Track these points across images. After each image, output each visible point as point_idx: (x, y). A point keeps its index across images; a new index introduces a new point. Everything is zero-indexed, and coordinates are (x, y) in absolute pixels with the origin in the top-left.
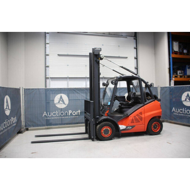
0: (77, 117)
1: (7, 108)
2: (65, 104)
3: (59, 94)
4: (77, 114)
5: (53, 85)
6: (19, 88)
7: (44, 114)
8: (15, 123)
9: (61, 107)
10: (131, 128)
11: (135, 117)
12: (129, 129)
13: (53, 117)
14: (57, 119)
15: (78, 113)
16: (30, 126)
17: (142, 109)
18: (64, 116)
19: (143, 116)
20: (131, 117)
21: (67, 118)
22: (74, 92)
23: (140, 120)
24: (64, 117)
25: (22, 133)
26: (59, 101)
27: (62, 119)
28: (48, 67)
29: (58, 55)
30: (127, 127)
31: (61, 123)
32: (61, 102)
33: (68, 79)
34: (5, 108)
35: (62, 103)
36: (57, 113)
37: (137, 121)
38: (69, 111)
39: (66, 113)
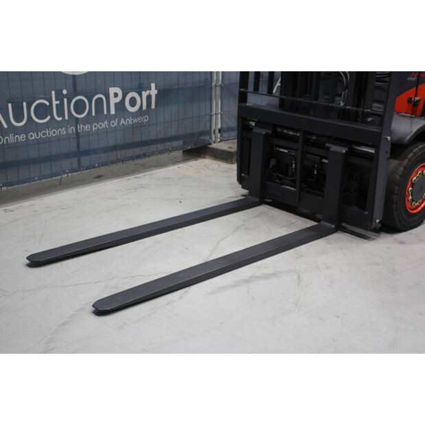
0: (145, 120)
4: (144, 108)
13: (38, 128)
14: (59, 139)
15: (149, 97)
18: (88, 119)
24: (87, 127)
27: (78, 136)
36: (55, 103)
38: (112, 90)
39: (99, 101)
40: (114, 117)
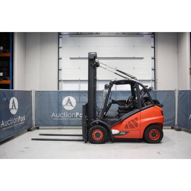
1: (12, 108)
2: (73, 106)
3: (67, 96)
5: (65, 87)
6: (31, 90)
7: (52, 115)
8: (23, 121)
9: (68, 109)
10: (125, 133)
11: (129, 122)
12: (122, 135)
13: (61, 118)
14: (65, 120)
16: (40, 126)
17: (138, 115)
18: (71, 117)
19: (138, 122)
20: (125, 122)
21: (75, 120)
22: (82, 94)
23: (135, 126)
24: (71, 119)
25: (31, 131)
26: (67, 103)
27: (69, 120)
28: (61, 70)
29: (70, 58)
30: (120, 132)
31: (68, 124)
32: (68, 104)
33: (79, 81)
34: (10, 108)
35: (70, 105)
36: (65, 114)
37: (132, 126)
38: (77, 113)
39: (74, 115)
40: (77, 118)
